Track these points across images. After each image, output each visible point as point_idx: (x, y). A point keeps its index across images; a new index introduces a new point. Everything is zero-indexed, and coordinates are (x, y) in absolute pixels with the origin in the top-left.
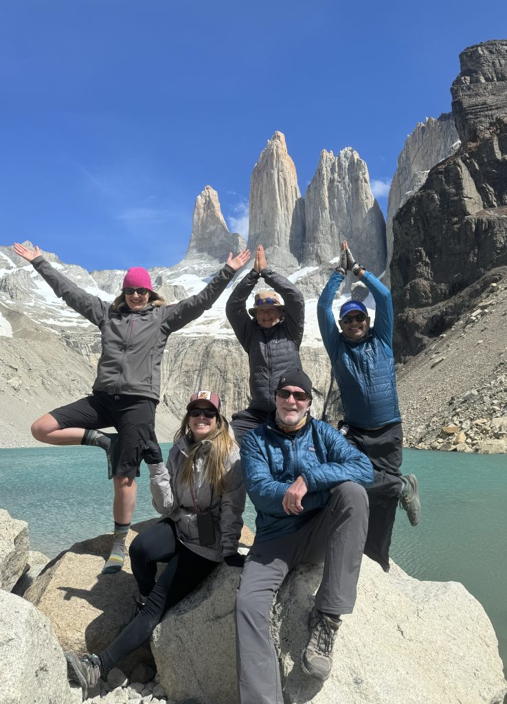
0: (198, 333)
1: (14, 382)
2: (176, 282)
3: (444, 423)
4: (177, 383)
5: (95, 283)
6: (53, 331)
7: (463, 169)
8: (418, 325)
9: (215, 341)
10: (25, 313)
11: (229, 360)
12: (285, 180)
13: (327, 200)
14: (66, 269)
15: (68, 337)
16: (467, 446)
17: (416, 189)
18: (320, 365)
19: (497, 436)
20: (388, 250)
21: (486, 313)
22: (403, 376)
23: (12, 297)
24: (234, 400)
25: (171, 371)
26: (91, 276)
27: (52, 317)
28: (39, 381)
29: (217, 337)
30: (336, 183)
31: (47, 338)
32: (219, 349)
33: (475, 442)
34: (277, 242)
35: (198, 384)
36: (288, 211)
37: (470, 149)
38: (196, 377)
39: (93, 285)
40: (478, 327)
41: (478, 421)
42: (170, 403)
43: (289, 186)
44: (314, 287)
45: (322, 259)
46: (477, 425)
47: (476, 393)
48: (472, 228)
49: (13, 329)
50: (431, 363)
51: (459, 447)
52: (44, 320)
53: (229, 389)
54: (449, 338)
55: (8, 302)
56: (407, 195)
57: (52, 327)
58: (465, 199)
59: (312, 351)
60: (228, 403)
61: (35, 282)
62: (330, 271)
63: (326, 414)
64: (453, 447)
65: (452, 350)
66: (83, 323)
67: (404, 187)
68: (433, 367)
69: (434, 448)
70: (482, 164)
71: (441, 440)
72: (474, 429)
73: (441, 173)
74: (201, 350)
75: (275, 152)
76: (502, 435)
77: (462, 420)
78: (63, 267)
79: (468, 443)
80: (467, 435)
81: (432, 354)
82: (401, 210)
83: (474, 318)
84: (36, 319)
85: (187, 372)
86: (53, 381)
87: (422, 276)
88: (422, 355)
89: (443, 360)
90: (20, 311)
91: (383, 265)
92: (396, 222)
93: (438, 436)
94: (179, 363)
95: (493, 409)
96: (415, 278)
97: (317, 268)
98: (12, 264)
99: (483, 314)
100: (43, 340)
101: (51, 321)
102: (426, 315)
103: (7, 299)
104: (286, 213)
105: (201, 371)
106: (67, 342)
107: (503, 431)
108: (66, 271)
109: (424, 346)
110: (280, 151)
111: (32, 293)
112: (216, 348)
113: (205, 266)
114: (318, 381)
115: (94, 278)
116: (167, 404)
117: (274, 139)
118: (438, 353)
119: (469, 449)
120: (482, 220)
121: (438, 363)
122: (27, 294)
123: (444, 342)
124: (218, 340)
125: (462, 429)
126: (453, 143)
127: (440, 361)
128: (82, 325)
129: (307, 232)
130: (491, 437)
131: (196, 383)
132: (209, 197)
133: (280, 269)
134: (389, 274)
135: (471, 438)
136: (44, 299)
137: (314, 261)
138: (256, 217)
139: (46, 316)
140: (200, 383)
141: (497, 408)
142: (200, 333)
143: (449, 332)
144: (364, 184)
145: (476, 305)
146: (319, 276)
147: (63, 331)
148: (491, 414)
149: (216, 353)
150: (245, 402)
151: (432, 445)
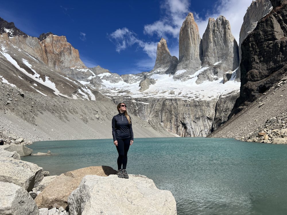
0: (160, 97)
1: (97, 116)
2: (151, 77)
3: (260, 131)
4: (153, 116)
5: (122, 79)
6: (109, 98)
7: (274, 19)
8: (253, 89)
9: (166, 99)
10: (99, 92)
11: (172, 107)
12: (193, 32)
13: (212, 39)
14: (112, 75)
15: (114, 100)
16: (268, 140)
17: (252, 30)
18: (210, 108)
19: (282, 137)
20: (240, 58)
21: (285, 83)
22: (246, 111)
23: (94, 86)
24: (175, 122)
25: (151, 111)
26: (121, 77)
27: (109, 93)
28: (105, 116)
29: (167, 98)
30: (216, 31)
31: (107, 100)
32: (168, 103)
33: (272, 139)
34: (191, 58)
35: (161, 116)
36: (195, 45)
37: (277, 10)
38: (160, 113)
39: (122, 80)
40: (280, 89)
41: (275, 130)
42: (151, 123)
43: (195, 35)
44: (207, 75)
45: (210, 64)
46: (274, 132)
47: (275, 118)
48: (278, 45)
49: (96, 98)
50: (258, 105)
51: (265, 141)
52: (106, 94)
53: (173, 118)
54: (267, 94)
55: (94, 88)
56: (248, 33)
57: (109, 96)
58: (275, 33)
59: (206, 102)
60: (172, 123)
61: (102, 80)
62: (214, 69)
63: (213, 127)
64: (262, 141)
65: (268, 100)
66: (119, 94)
67: (247, 30)
68: (259, 107)
69: (254, 141)
70: (283, 16)
71: (258, 138)
72: (272, 134)
73: (264, 22)
74: (161, 103)
75: (189, 21)
76: (285, 136)
77: (268, 130)
78: (111, 74)
79: (269, 139)
80: (269, 136)
81: (259, 102)
82: (245, 40)
83: (279, 85)
84: (103, 94)
85: (157, 112)
86: (110, 115)
87: (255, 68)
88: (255, 102)
89: (264, 104)
90: (97, 91)
91: (237, 64)
92: (243, 46)
93: (257, 136)
94: (153, 108)
95: (282, 125)
96: (251, 69)
97: (208, 67)
98: (94, 74)
99: (283, 83)
100: (106, 101)
101: (108, 94)
102: (257, 85)
103: (93, 87)
104: (194, 46)
105: (162, 111)
106: (114, 102)
107: (285, 135)
108: (112, 76)
109: (256, 98)
110: (191, 21)
111: (101, 84)
112: (167, 102)
113: (162, 70)
114: (209, 114)
115: (122, 78)
116: (150, 124)
117: (189, 16)
118: (262, 101)
119: (269, 142)
120: (283, 42)
121: (262, 105)
122: (99, 85)
123: (265, 96)
124: (168, 99)
125: (267, 133)
126: (270, 8)
127: (263, 105)
128: (119, 95)
129: (203, 53)
130: (280, 137)
131: (160, 116)
132: (163, 42)
133: (193, 69)
134: (240, 68)
135: (271, 137)
136: (105, 87)
137: (207, 65)
138: (182, 48)
139: (106, 93)
140: (162, 116)
141: (284, 125)
142: (161, 97)
143: (267, 92)
144: (228, 30)
145: (281, 79)
146: (209, 71)
147: (112, 98)
148: (281, 127)
149: (167, 104)
150: (179, 123)
151: (254, 140)
